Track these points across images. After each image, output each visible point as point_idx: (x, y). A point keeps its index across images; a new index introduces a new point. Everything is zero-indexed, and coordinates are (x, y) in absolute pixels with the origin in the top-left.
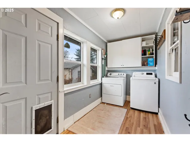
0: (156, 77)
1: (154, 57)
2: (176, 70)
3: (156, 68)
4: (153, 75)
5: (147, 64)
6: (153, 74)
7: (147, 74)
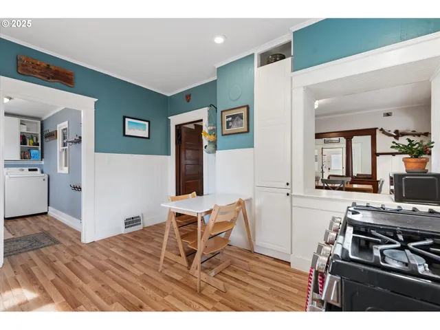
0: (42, 172)
1: (40, 149)
2: (66, 166)
3: (43, 163)
4: (39, 172)
5: (30, 157)
6: (39, 169)
7: (30, 170)
